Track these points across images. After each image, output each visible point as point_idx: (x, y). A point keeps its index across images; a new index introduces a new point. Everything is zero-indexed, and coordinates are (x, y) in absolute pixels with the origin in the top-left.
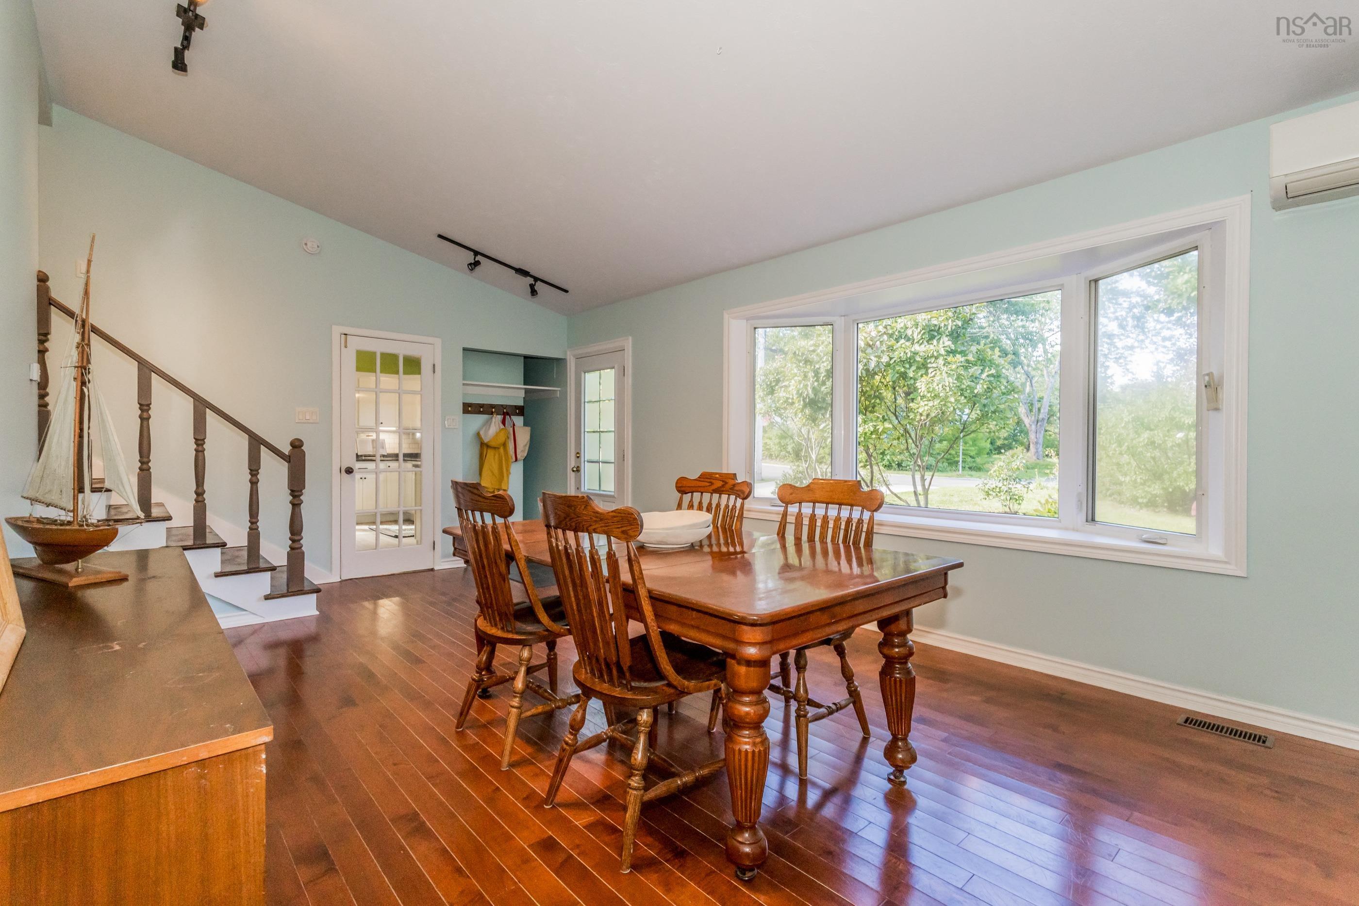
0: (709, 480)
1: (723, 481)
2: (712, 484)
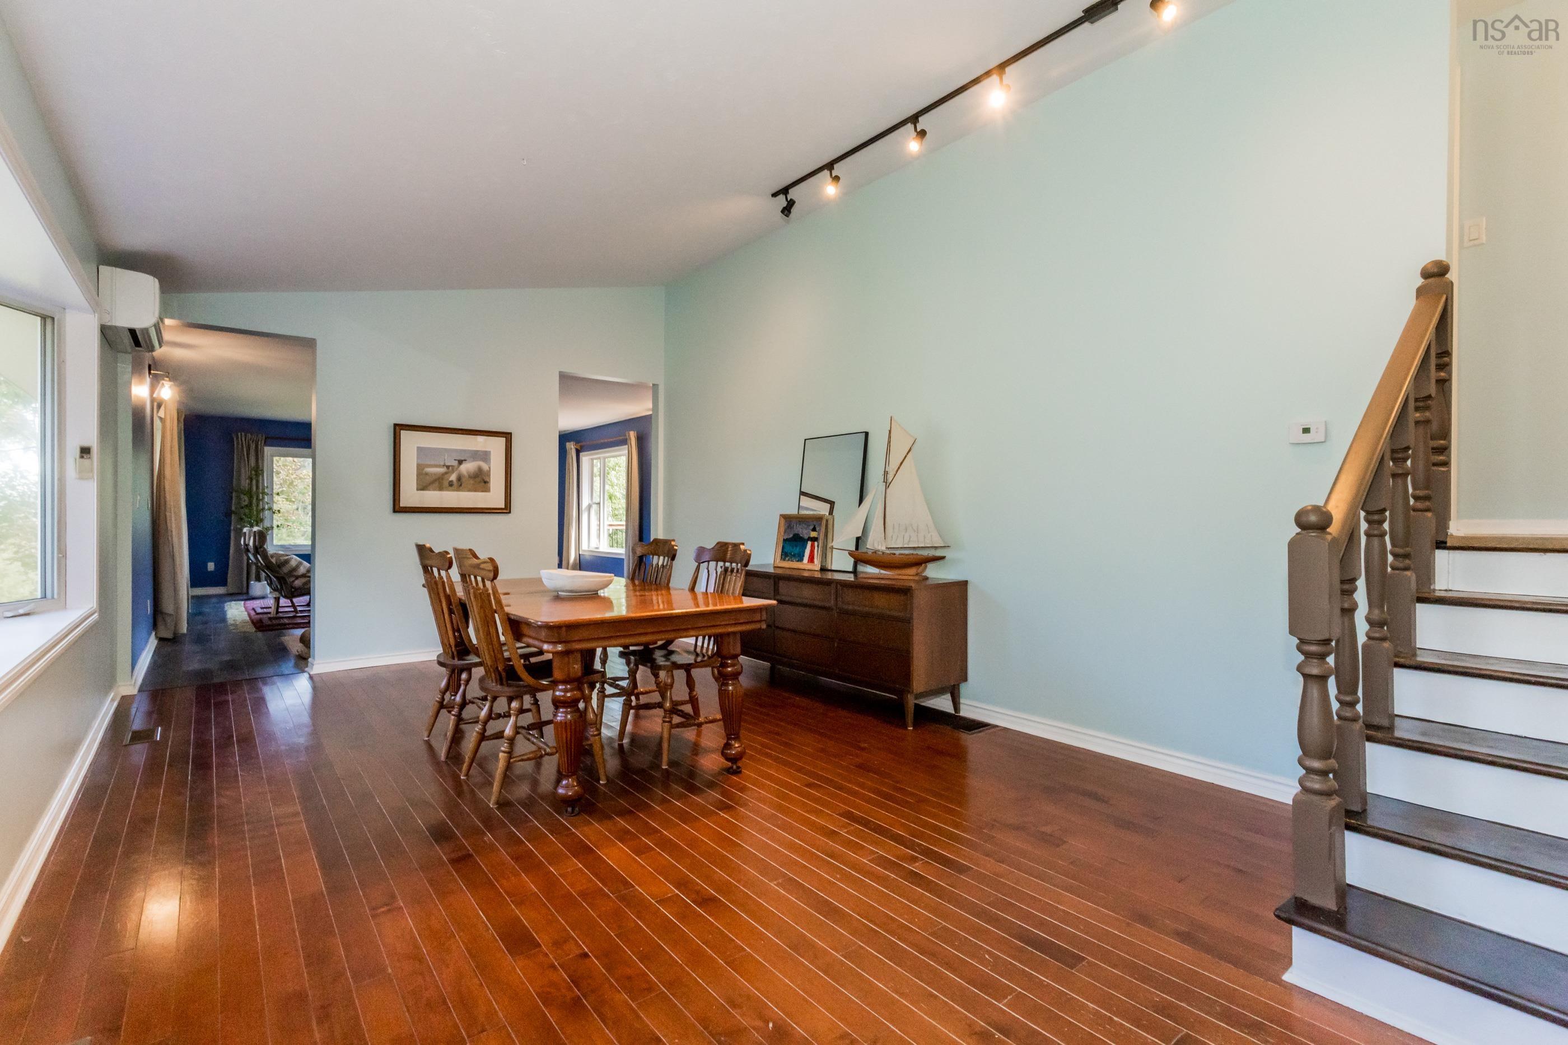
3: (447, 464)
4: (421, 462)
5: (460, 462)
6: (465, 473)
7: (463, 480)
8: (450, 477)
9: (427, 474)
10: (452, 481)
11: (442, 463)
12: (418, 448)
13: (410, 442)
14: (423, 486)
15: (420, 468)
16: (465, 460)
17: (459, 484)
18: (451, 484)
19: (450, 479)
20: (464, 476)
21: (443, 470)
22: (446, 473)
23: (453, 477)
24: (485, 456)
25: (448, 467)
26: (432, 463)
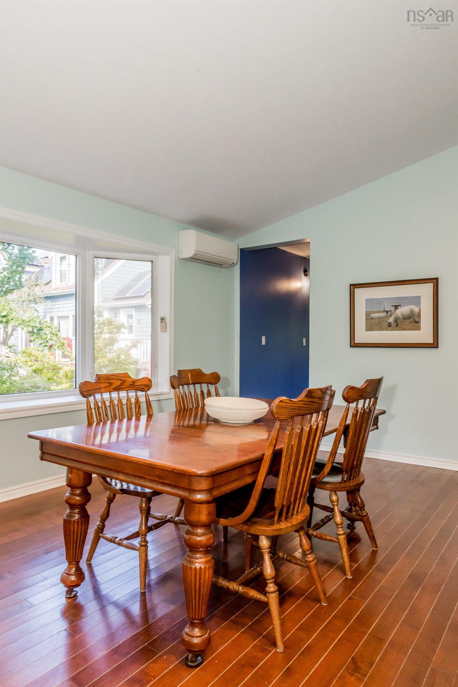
0: (108, 381)
1: (121, 380)
2: (111, 384)
3: (386, 310)
4: (368, 310)
5: (396, 307)
6: (400, 316)
7: (399, 321)
8: (388, 320)
9: (372, 318)
10: (390, 323)
11: (383, 310)
12: (367, 300)
13: (361, 295)
14: (369, 328)
15: (368, 314)
16: (400, 305)
17: (397, 325)
18: (390, 325)
19: (389, 321)
20: (399, 318)
21: (384, 314)
22: (386, 317)
23: (391, 320)
24: (417, 300)
25: (387, 312)
26: (376, 310)
